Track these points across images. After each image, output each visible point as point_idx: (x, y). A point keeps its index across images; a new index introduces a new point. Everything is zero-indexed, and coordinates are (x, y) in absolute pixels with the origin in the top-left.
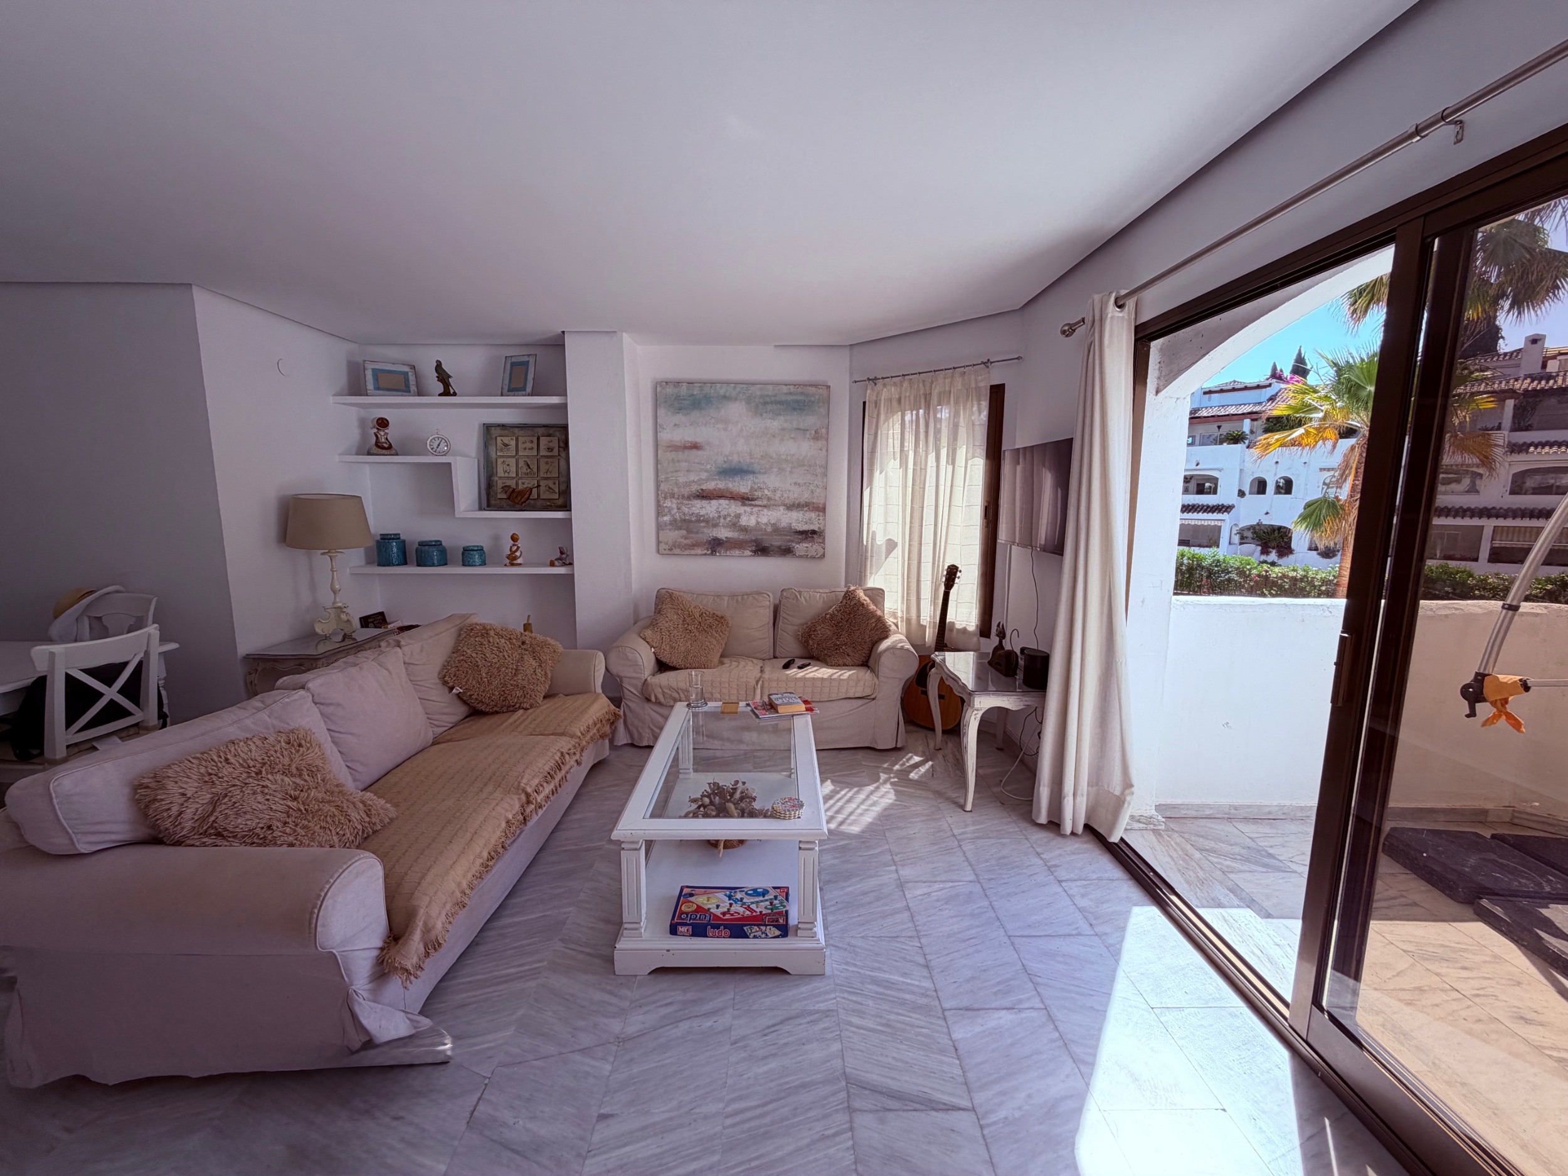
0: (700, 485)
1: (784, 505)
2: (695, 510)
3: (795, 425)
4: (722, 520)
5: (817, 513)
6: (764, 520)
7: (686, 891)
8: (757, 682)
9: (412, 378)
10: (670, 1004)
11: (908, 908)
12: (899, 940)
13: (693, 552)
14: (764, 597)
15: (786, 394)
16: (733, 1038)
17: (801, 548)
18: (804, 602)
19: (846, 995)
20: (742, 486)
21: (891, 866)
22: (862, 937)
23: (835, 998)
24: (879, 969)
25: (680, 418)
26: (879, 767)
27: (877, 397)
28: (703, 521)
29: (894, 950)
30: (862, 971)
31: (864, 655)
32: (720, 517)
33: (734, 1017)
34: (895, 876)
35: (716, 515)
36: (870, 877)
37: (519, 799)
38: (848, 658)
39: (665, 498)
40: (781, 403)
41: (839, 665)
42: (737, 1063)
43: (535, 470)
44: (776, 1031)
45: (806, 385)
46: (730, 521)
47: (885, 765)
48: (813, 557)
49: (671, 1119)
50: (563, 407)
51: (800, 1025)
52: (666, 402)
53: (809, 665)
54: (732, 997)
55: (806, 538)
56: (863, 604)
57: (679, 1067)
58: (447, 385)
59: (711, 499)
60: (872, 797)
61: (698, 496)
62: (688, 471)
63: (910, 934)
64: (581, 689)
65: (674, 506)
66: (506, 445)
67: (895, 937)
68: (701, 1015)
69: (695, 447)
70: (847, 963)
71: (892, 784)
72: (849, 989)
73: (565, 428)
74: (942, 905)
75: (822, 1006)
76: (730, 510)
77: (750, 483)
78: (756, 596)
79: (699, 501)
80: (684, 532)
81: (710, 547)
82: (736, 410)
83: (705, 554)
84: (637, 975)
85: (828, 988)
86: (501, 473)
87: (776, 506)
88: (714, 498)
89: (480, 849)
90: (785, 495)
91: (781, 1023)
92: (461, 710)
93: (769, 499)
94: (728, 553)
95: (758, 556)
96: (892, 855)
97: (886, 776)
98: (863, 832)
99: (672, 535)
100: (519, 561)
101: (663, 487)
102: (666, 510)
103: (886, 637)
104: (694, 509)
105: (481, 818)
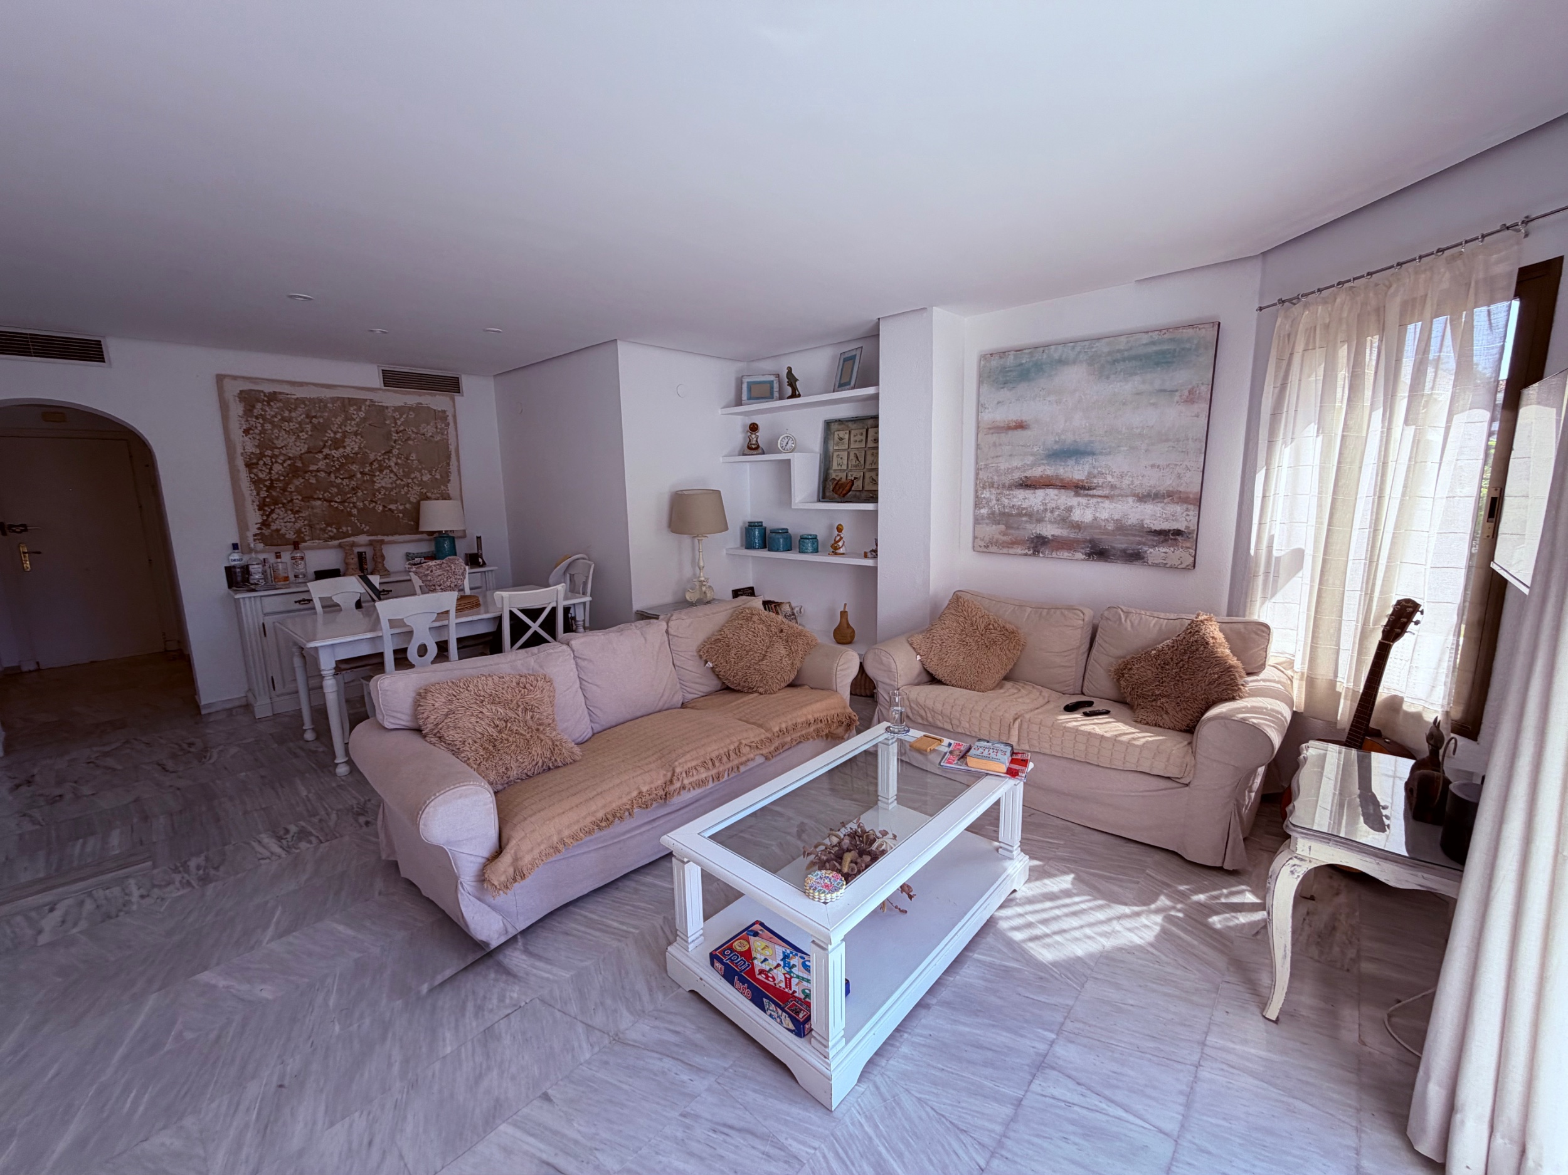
0: (1024, 471)
1: (1134, 495)
2: (1016, 502)
3: (1157, 385)
4: (1048, 514)
5: (1185, 506)
6: (1104, 515)
7: (757, 927)
8: (1015, 720)
9: (776, 386)
10: (677, 1033)
11: (1019, 1103)
12: (962, 1137)
13: (1011, 551)
14: (1075, 614)
15: (1146, 344)
16: (688, 1109)
17: (1156, 553)
18: (1129, 628)
19: (830, 1156)
20: (1076, 471)
21: (1051, 1031)
22: (919, 1099)
23: (815, 1149)
24: (900, 1156)
25: (1005, 394)
26: (1168, 885)
27: (1291, 326)
28: (1025, 515)
29: (943, 1146)
30: (876, 1141)
31: (1190, 717)
32: (1046, 510)
33: (709, 1090)
34: (1042, 1047)
35: (1042, 508)
36: (1007, 1029)
37: (665, 775)
38: (1165, 716)
39: (984, 488)
40: (1136, 358)
41: (1147, 724)
42: (667, 1138)
43: (862, 462)
44: (727, 1135)
45: (1177, 328)
46: (1059, 515)
47: (1182, 888)
48: (1174, 568)
49: (576, 1142)
50: (876, 397)
51: (753, 1148)
52: (989, 377)
53: (1107, 712)
54: (727, 1066)
55: (1166, 541)
56: (1207, 643)
57: (627, 1100)
58: (794, 389)
59: (1036, 488)
60: (1115, 923)
61: (1021, 485)
62: (1011, 455)
63: (986, 1140)
64: (825, 687)
65: (993, 497)
66: (841, 439)
67: (963, 1131)
68: (687, 1064)
69: (1021, 426)
70: (869, 1118)
71: (1169, 919)
72: (840, 1151)
73: (876, 418)
74: (1074, 1133)
75: (795, 1147)
76: (1059, 501)
77: (1087, 467)
78: (1066, 612)
79: (1021, 491)
80: (1002, 527)
81: (1032, 545)
82: (1074, 376)
83: (1026, 555)
84: (680, 986)
85: (820, 1130)
86: (835, 466)
87: (1122, 496)
88: (1040, 488)
89: (598, 808)
90: (1137, 482)
91: (740, 1130)
92: (713, 684)
93: (1113, 487)
94: (1054, 554)
95: (1093, 560)
96: (1065, 1018)
97: (1168, 903)
98: (1055, 964)
99: (991, 530)
100: (841, 551)
101: (982, 475)
102: (984, 501)
103: (1233, 699)
104: (1015, 500)
105: (617, 781)
